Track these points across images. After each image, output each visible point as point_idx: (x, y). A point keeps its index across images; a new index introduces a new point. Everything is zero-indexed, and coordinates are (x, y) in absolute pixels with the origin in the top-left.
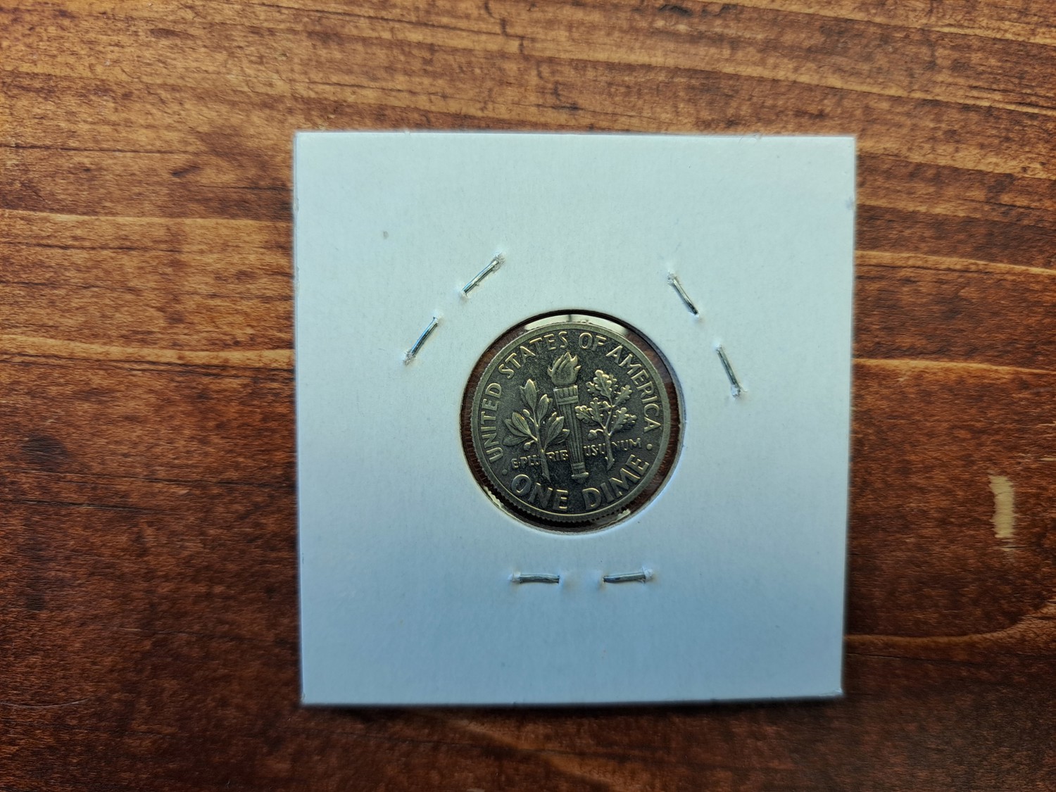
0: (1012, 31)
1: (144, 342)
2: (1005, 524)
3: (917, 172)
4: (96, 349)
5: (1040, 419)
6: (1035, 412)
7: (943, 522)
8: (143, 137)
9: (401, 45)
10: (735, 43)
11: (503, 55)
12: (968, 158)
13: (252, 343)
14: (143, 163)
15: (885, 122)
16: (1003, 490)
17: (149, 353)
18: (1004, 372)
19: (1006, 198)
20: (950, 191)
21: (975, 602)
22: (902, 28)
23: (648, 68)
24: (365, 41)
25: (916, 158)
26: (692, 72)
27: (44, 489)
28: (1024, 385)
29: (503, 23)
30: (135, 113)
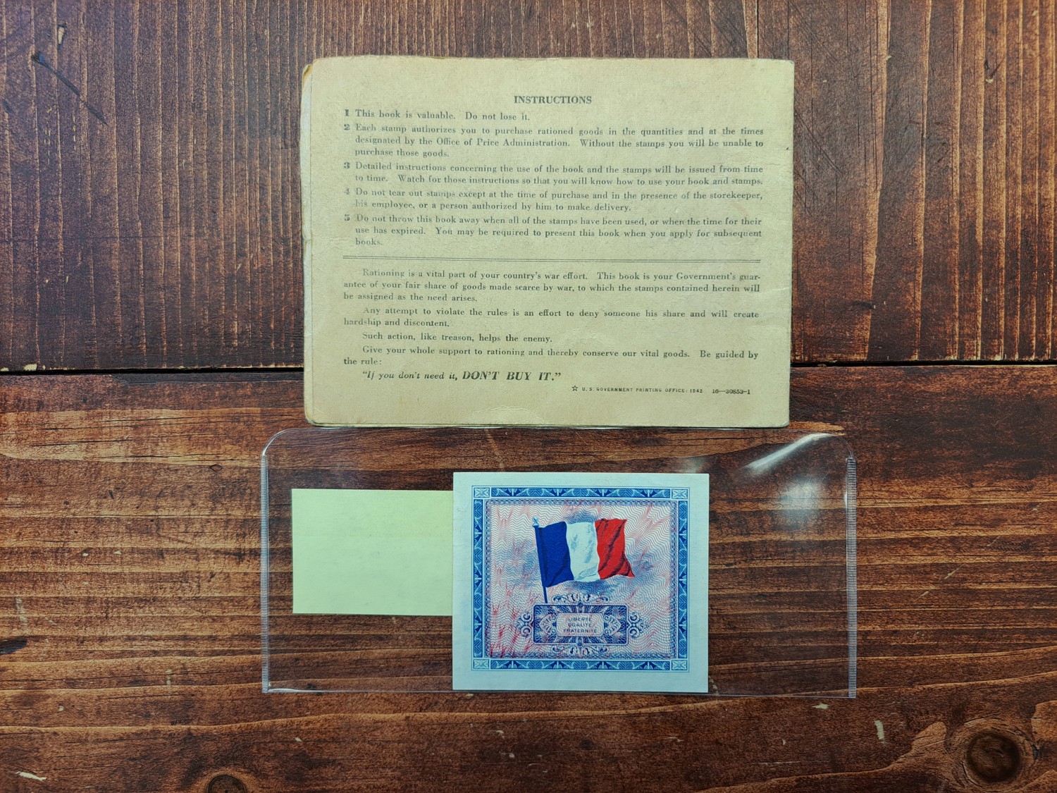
1: (615, 709)
2: (881, 735)
4: (601, 712)
5: (888, 702)
6: (886, 700)
7: (861, 736)
10: (780, 604)
13: (647, 706)
15: (828, 621)
16: (879, 725)
17: (617, 712)
18: (875, 689)
19: (869, 638)
21: (875, 760)
22: (830, 592)
23: (755, 614)
25: (840, 630)
26: (768, 614)
27: (588, 756)
28: (881, 692)
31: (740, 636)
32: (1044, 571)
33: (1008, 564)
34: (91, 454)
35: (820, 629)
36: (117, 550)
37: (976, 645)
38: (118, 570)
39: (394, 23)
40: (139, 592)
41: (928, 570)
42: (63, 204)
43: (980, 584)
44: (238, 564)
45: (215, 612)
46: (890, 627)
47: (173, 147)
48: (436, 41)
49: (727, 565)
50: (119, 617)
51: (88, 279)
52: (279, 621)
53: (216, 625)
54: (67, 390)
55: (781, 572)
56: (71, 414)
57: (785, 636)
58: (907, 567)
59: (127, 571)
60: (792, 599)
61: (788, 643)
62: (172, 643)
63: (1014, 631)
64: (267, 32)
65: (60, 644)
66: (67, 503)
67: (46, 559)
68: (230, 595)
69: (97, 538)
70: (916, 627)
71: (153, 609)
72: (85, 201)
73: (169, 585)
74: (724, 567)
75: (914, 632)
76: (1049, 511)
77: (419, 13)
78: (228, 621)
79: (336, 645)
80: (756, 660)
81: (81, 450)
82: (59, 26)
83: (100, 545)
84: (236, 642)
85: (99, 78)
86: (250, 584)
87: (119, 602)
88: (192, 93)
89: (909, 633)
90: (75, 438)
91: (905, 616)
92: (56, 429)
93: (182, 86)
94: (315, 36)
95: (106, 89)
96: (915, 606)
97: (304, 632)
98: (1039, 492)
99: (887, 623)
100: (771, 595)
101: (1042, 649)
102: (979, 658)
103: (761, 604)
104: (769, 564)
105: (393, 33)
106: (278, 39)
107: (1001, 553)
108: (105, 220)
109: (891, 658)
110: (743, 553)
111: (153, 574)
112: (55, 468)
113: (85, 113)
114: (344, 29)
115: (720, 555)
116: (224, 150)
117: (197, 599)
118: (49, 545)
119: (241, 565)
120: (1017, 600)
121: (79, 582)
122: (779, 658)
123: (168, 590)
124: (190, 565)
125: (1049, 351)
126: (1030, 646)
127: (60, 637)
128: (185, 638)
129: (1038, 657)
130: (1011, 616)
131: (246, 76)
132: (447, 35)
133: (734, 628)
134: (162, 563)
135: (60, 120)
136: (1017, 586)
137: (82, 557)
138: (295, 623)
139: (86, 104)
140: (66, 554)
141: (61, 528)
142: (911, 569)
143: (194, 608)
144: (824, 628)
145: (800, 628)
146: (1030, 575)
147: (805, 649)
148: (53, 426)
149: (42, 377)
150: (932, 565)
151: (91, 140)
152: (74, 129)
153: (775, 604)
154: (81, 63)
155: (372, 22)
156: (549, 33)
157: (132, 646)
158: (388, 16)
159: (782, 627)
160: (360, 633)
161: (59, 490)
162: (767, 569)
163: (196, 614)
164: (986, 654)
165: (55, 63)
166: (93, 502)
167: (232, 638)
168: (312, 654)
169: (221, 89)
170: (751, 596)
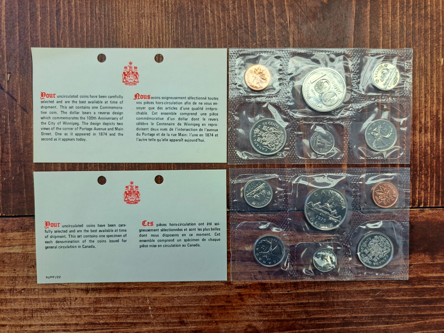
0: (344, 299)
3: (333, 318)
8: (240, 326)
9: (270, 312)
10: (309, 307)
11: (282, 312)
12: (340, 316)
14: (240, 329)
19: (345, 320)
20: (338, 320)
23: (299, 311)
24: (266, 312)
25: (333, 317)
26: (304, 311)
29: (281, 308)
30: (238, 324)
31: (293, 320)
32: (415, 291)
33: (401, 289)
34: (25, 250)
35: (325, 316)
36: (36, 289)
37: (388, 321)
38: (37, 297)
40: (46, 306)
41: (369, 292)
42: (11, 147)
43: (390, 297)
44: (87, 294)
45: (78, 314)
46: (354, 315)
49: (288, 291)
50: (37, 316)
51: (22, 178)
52: (104, 317)
53: (78, 319)
54: (14, 224)
55: (310, 294)
56: (16, 233)
57: (311, 320)
58: (360, 291)
59: (40, 297)
60: (314, 305)
61: (313, 322)
62: (60, 327)
63: (403, 316)
65: (13, 328)
66: (14, 270)
67: (6, 293)
68: (84, 306)
69: (28, 284)
70: (364, 315)
71: (51, 313)
72: (20, 146)
73: (58, 303)
74: (286, 292)
75: (363, 317)
76: (417, 267)
78: (83, 317)
79: (128, 326)
80: (299, 329)
81: (20, 248)
82: (8, 73)
83: (29, 287)
84: (86, 326)
85: (25, 95)
86: (92, 302)
87: (37, 310)
89: (361, 317)
90: (18, 244)
91: (360, 311)
92: (10, 240)
95: (28, 99)
96: (363, 306)
97: (114, 321)
98: (413, 260)
99: (352, 313)
100: (306, 303)
101: (414, 323)
102: (389, 327)
103: (301, 307)
104: (305, 291)
107: (398, 285)
108: (29, 154)
109: (354, 327)
110: (294, 287)
111: (51, 298)
112: (9, 256)
113: (19, 109)
115: (285, 288)
117: (70, 309)
118: (7, 287)
119: (88, 294)
120: (405, 303)
121: (20, 302)
122: (309, 328)
123: (58, 305)
124: (67, 295)
125: (417, 203)
126: (409, 322)
127: (13, 325)
128: (65, 324)
129: (413, 326)
130: (402, 310)
133: (291, 317)
134: (55, 294)
135: (9, 112)
136: (405, 298)
137: (21, 292)
138: (111, 317)
139: (20, 106)
140: (15, 291)
141: (13, 280)
142: (362, 292)
143: (68, 312)
144: (327, 316)
145: (317, 316)
146: (410, 293)
147: (319, 325)
148: (8, 239)
149: (3, 219)
150: (370, 290)
151: (22, 121)
152: (15, 116)
153: (307, 307)
154: (17, 89)
157: (43, 328)
159: (310, 316)
160: (138, 321)
161: (11, 265)
162: (304, 293)
163: (69, 314)
164: (392, 325)
165: (6, 89)
166: (26, 270)
167: (85, 324)
168: (118, 330)
170: (298, 304)
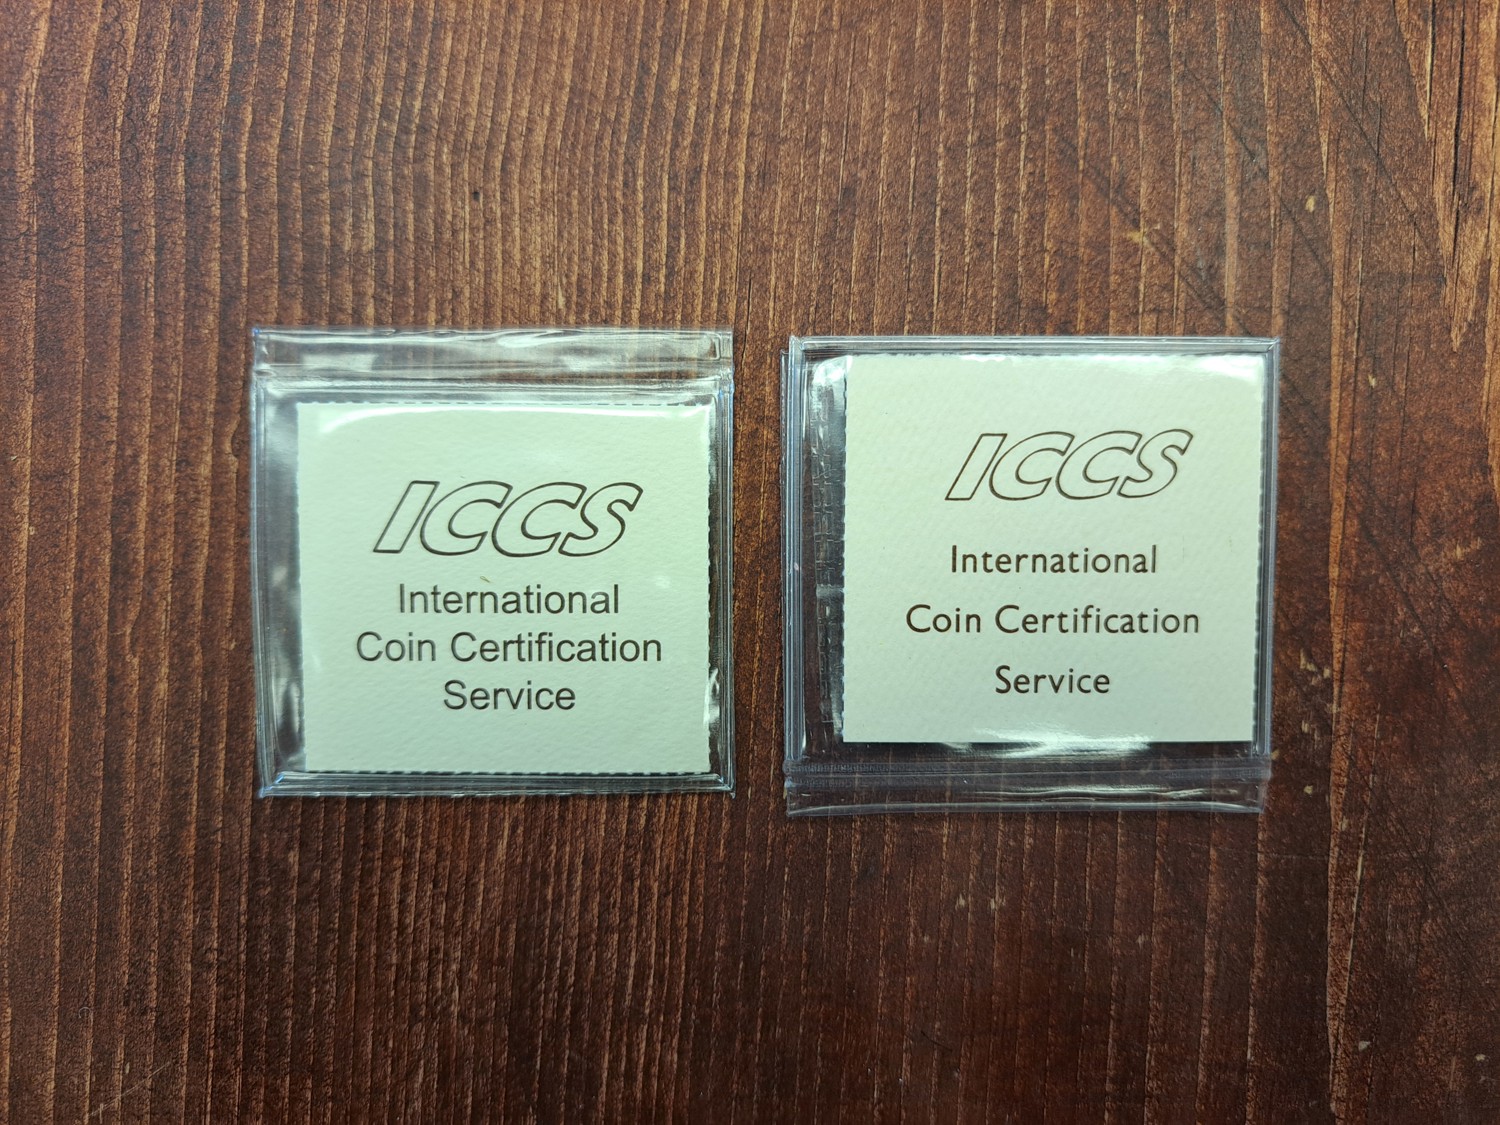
39: (572, 863)
47: (82, 1077)
48: (659, 908)
64: (293, 857)
77: (628, 847)
88: (125, 968)
93: (107, 953)
94: (398, 874)
105: (569, 885)
106: (317, 874)
114: (463, 866)
116: (187, 1094)
131: (243, 943)
132: (686, 898)
155: (525, 856)
156: (907, 914)
158: (560, 846)
169: (189, 966)
